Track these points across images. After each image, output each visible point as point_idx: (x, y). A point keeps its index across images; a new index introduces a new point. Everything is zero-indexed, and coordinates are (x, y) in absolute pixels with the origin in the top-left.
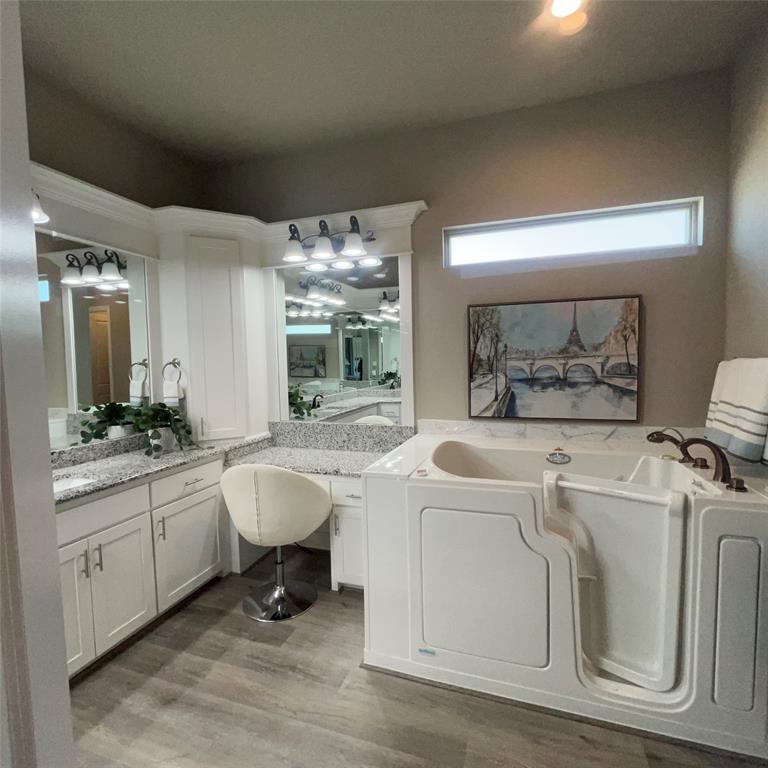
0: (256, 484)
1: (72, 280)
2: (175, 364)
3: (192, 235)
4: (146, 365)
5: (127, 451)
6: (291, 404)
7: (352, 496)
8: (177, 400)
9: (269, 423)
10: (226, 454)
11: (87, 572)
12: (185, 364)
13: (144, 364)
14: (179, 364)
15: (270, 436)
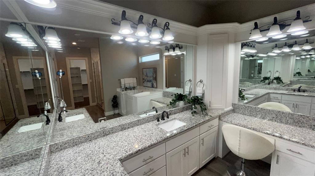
0: (240, 134)
1: (166, 54)
2: (201, 81)
3: (210, 35)
4: (191, 81)
5: (187, 110)
6: (240, 96)
7: (290, 150)
8: (202, 94)
9: (232, 103)
10: (220, 116)
11: (185, 155)
12: (205, 82)
13: (190, 81)
14: (202, 81)
15: (233, 109)
